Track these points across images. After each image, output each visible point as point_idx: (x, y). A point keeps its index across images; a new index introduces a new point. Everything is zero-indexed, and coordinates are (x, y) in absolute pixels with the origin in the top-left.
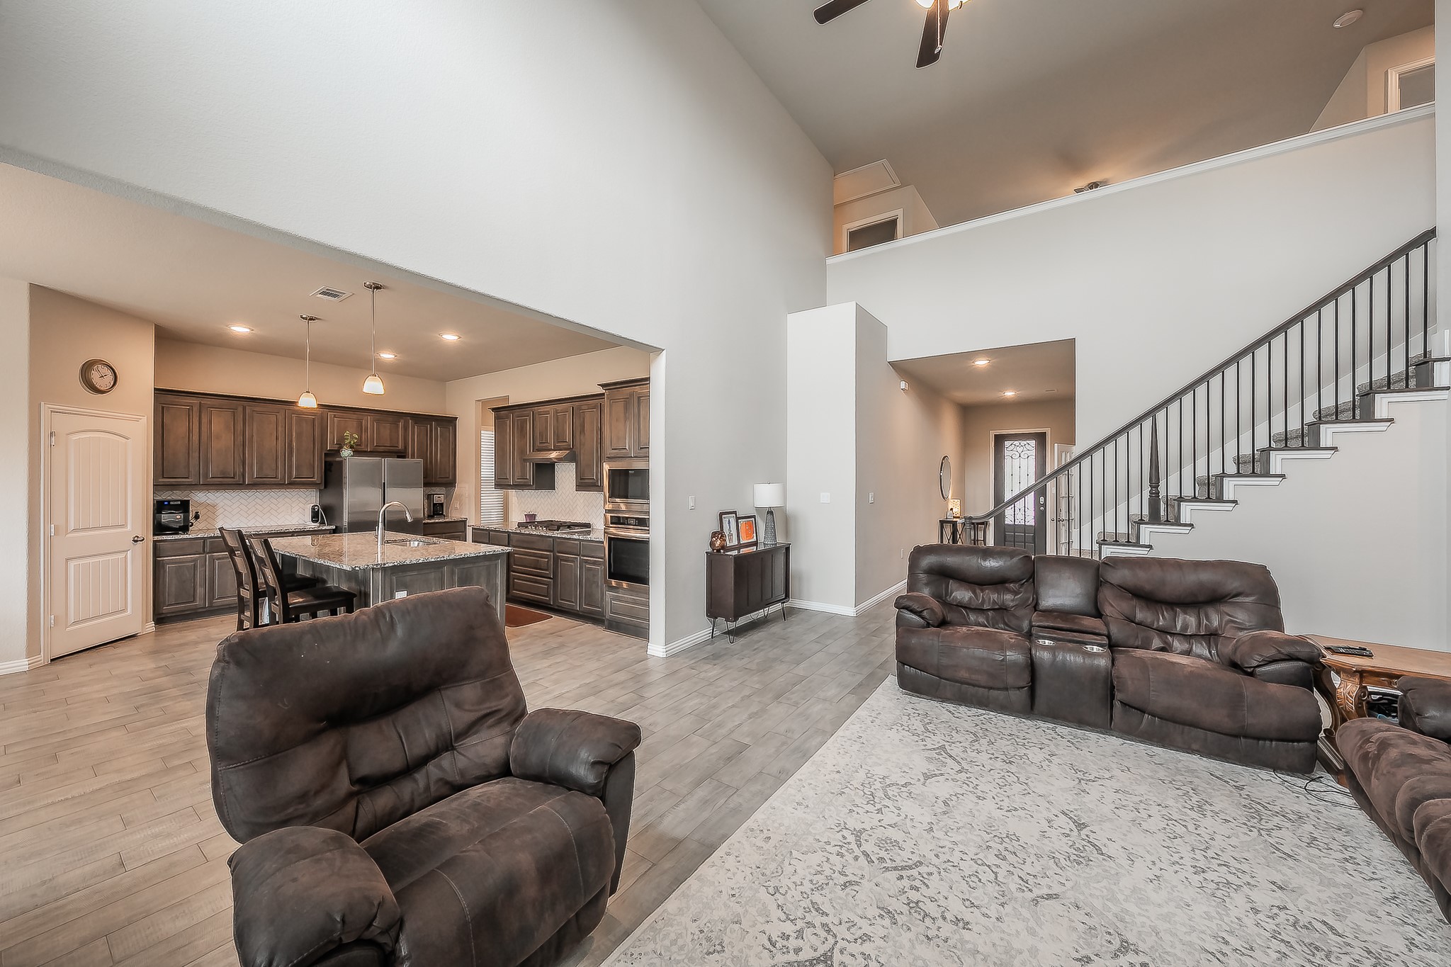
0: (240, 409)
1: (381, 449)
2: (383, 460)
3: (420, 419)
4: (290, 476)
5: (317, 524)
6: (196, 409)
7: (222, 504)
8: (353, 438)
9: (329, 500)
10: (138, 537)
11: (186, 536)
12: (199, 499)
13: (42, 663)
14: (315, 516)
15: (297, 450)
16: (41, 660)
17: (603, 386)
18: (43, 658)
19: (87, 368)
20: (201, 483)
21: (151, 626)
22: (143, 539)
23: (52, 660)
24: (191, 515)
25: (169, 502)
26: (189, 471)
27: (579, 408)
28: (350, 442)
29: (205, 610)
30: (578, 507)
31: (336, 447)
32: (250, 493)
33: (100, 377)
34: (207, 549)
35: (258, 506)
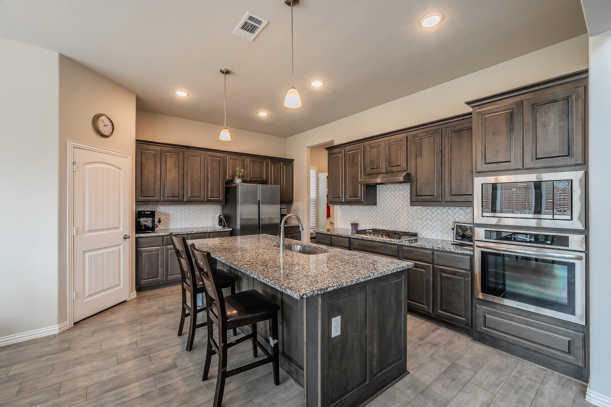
0: (181, 153)
1: (254, 179)
2: (258, 185)
3: (275, 160)
4: (207, 197)
5: (221, 227)
6: (159, 153)
7: (172, 214)
8: (240, 171)
9: (228, 212)
10: (126, 235)
11: (153, 235)
12: (161, 210)
13: (67, 327)
14: (220, 221)
15: (211, 180)
16: (67, 325)
17: (468, 103)
18: (68, 324)
19: (96, 119)
20: (161, 200)
21: (134, 294)
22: (129, 237)
23: (74, 324)
24: (156, 220)
25: (144, 212)
26: (155, 192)
27: (414, 136)
28: (239, 175)
29: (163, 283)
30: (400, 219)
31: (231, 178)
32: (187, 207)
33: (104, 126)
34: (164, 243)
35: (190, 215)
